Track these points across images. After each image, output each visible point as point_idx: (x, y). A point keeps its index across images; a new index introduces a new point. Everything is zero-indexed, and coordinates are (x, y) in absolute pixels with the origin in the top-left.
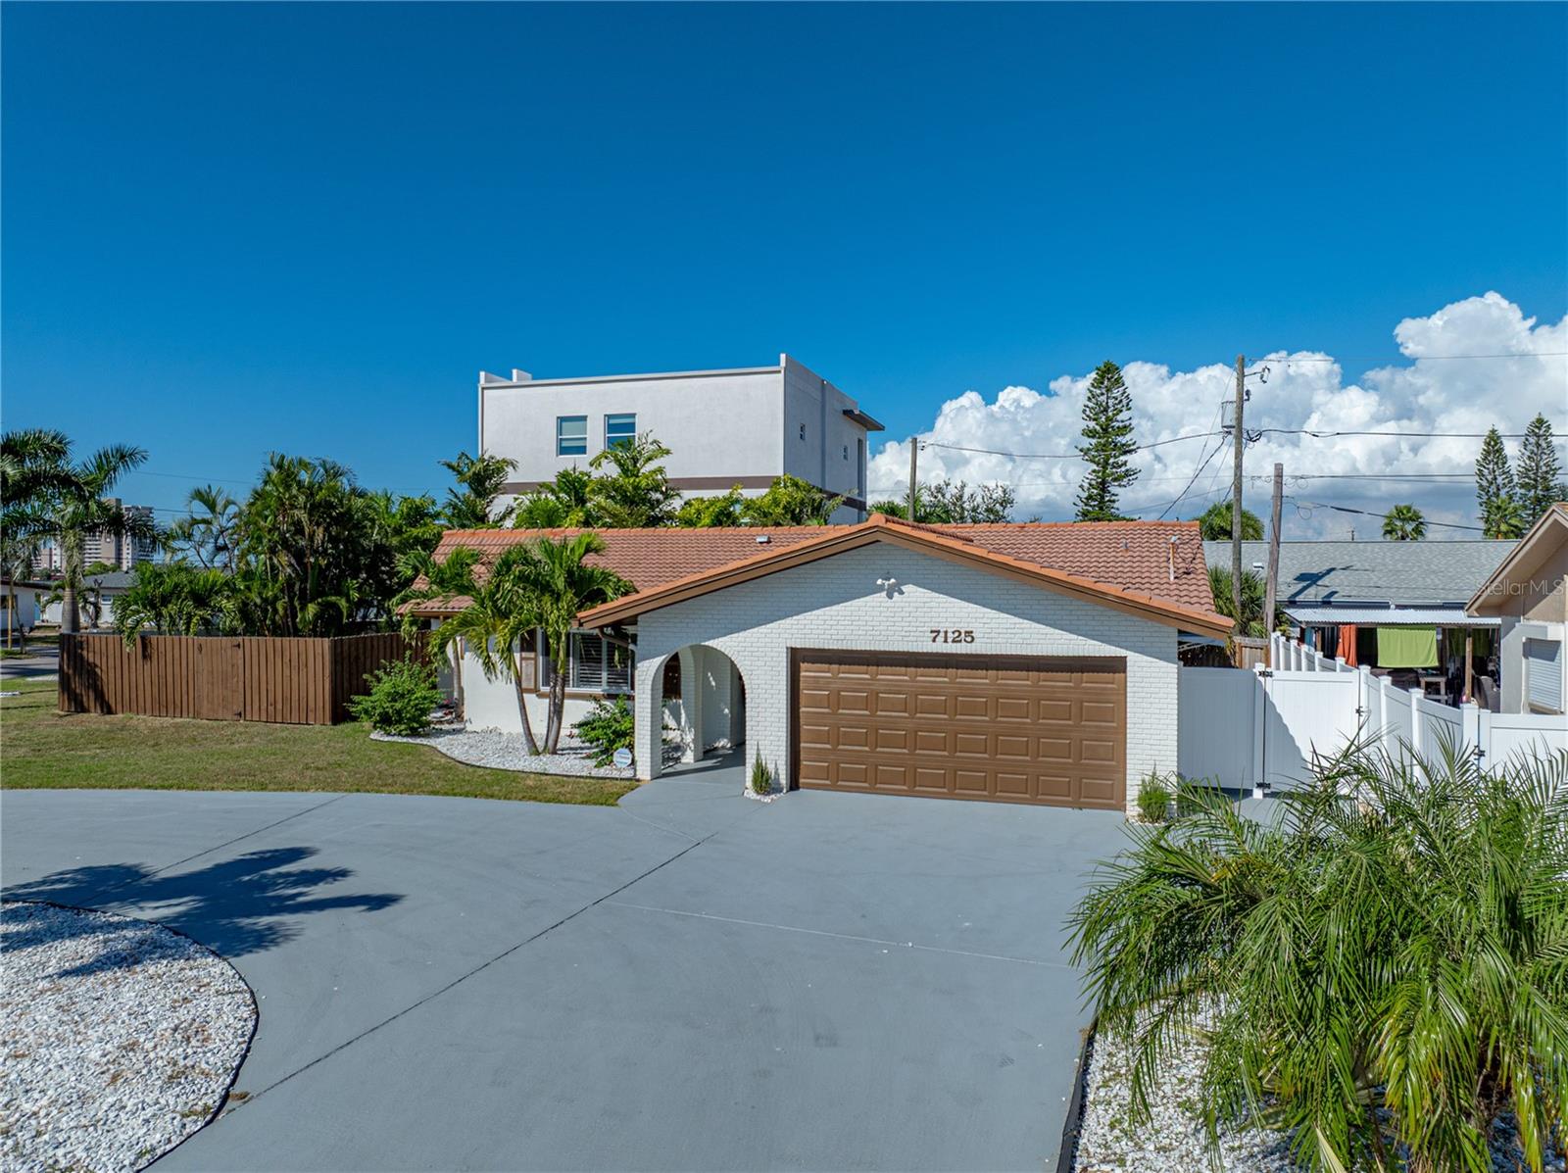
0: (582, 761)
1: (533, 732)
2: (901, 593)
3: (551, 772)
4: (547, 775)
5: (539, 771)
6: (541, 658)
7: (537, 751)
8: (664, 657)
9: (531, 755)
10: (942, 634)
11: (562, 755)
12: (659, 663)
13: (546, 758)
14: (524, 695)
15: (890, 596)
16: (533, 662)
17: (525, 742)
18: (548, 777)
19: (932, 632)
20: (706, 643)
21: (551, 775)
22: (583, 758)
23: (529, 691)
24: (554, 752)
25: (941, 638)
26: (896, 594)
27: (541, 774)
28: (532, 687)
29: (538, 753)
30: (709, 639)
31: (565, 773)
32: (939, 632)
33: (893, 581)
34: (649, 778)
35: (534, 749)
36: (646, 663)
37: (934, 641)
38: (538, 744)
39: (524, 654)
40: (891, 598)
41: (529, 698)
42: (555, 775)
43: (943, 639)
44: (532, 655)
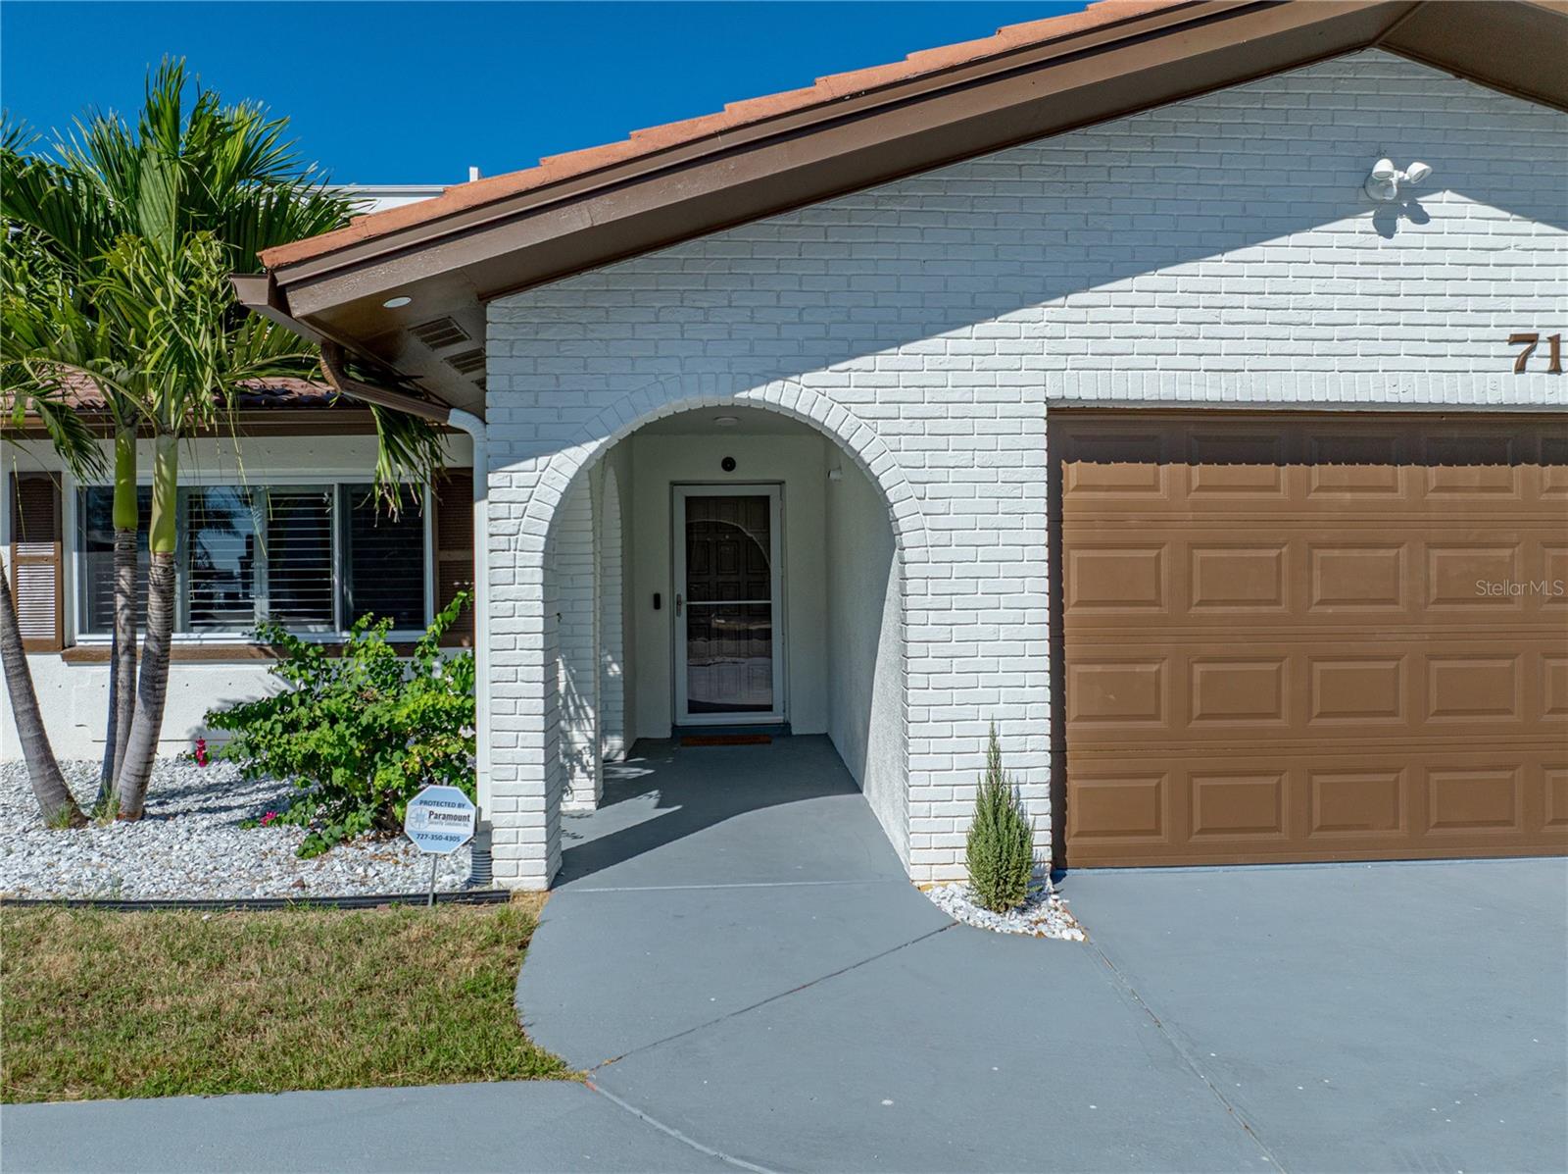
0: (245, 836)
1: (57, 755)
2: (1421, 218)
3: (143, 891)
4: (127, 906)
5: (90, 890)
6: (75, 555)
7: (75, 811)
8: (592, 447)
9: (51, 827)
10: (1544, 348)
11: (166, 817)
12: (571, 471)
13: (108, 834)
14: (30, 658)
15: (1386, 229)
16: (51, 568)
17: (27, 786)
18: (135, 918)
19: (1516, 340)
20: (756, 394)
21: (143, 905)
22: (241, 824)
23: (42, 647)
24: (137, 814)
25: (1539, 361)
26: (1403, 223)
27: (99, 904)
28: (50, 634)
29: (77, 820)
30: (767, 379)
31: (198, 893)
32: (1532, 340)
33: (1417, 168)
34: (541, 883)
35: (64, 807)
36: (524, 472)
37: (1520, 368)
38: (75, 787)
39: (23, 550)
40: (1389, 236)
41: (45, 668)
42: (166, 905)
43: (1547, 364)
44: (48, 550)
